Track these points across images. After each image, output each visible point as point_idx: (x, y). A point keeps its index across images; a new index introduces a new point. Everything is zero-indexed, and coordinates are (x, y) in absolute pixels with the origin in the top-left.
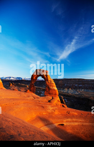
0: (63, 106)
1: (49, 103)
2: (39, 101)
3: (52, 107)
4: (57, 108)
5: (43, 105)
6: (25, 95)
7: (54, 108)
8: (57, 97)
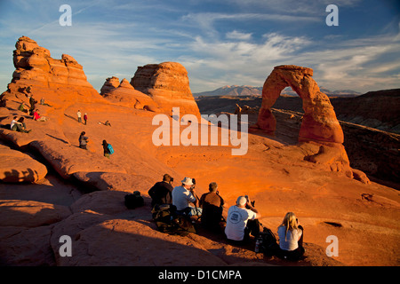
0: (357, 177)
1: (307, 164)
2: (280, 157)
3: (315, 174)
4: (330, 178)
5: (289, 168)
7: (321, 178)
8: (338, 147)
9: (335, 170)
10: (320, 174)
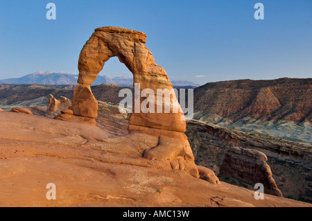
0: (204, 177)
2: (103, 152)
3: (151, 174)
4: (170, 179)
5: (115, 168)
6: (52, 130)
7: (159, 180)
8: (179, 137)
9: (177, 167)
10: (157, 175)
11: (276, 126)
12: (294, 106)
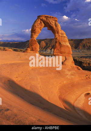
9: (72, 67)
11: (45, 51)
12: (49, 46)
